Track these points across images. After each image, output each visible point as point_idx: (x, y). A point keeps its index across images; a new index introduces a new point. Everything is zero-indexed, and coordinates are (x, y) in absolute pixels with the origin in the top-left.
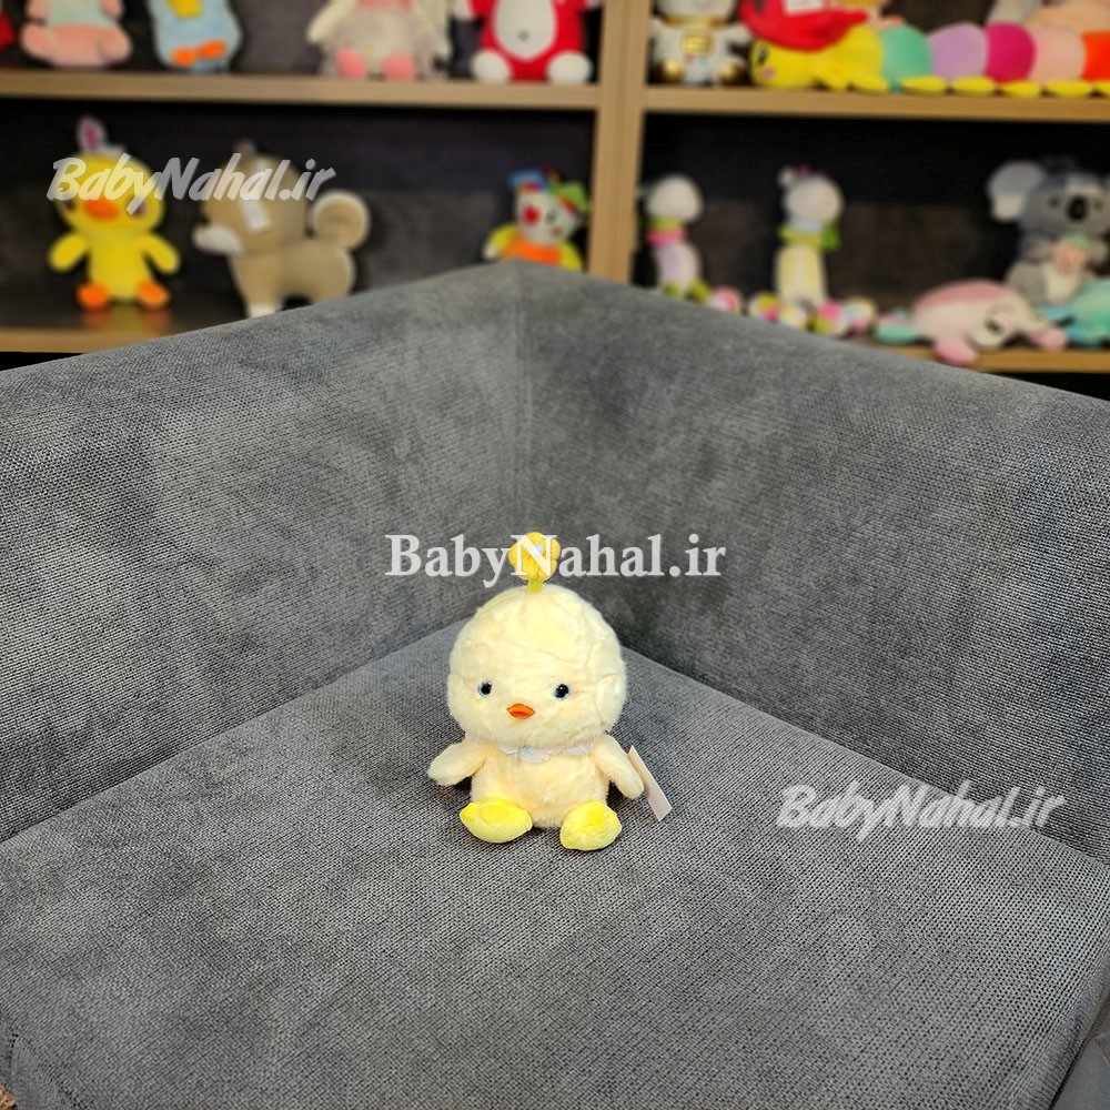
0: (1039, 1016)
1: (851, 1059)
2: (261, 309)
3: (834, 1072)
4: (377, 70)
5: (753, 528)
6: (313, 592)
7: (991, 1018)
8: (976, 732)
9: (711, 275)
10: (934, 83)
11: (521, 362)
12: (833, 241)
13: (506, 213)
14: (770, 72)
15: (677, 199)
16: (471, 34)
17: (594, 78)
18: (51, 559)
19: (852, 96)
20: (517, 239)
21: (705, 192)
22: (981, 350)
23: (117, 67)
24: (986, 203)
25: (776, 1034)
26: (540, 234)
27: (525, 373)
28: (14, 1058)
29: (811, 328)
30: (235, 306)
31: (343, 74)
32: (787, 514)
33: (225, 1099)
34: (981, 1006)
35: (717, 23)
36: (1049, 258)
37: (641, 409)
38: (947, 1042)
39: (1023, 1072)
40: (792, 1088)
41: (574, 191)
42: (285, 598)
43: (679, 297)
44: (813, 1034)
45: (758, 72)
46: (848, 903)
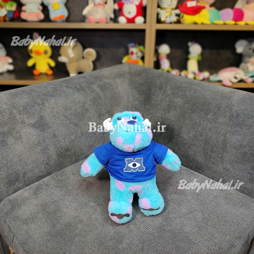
0: (239, 235)
1: (196, 244)
2: (72, 75)
3: (192, 247)
4: (97, 21)
5: (179, 123)
6: (82, 138)
7: (228, 235)
8: (228, 170)
9: (172, 66)
10: (221, 22)
11: (129, 86)
12: (200, 58)
13: (127, 53)
14: (184, 20)
15: (165, 49)
16: (118, 13)
17: (145, 22)
18: (24, 131)
19: (203, 25)
20: (129, 58)
21: (171, 47)
22: (233, 83)
23: (41, 21)
24: (234, 49)
25: (180, 238)
26: (134, 57)
27: (130, 89)
28: (14, 242)
29: (195, 78)
30: (67, 74)
31: (90, 22)
32: (186, 120)
33: (58, 251)
34: (226, 232)
35: (173, 9)
36: (249, 62)
37: (155, 97)
38: (218, 240)
39: (235, 248)
40: (183, 250)
41: (141, 48)
42: (76, 139)
43: (165, 71)
44: (188, 238)
45: (182, 20)
46: (198, 209)
